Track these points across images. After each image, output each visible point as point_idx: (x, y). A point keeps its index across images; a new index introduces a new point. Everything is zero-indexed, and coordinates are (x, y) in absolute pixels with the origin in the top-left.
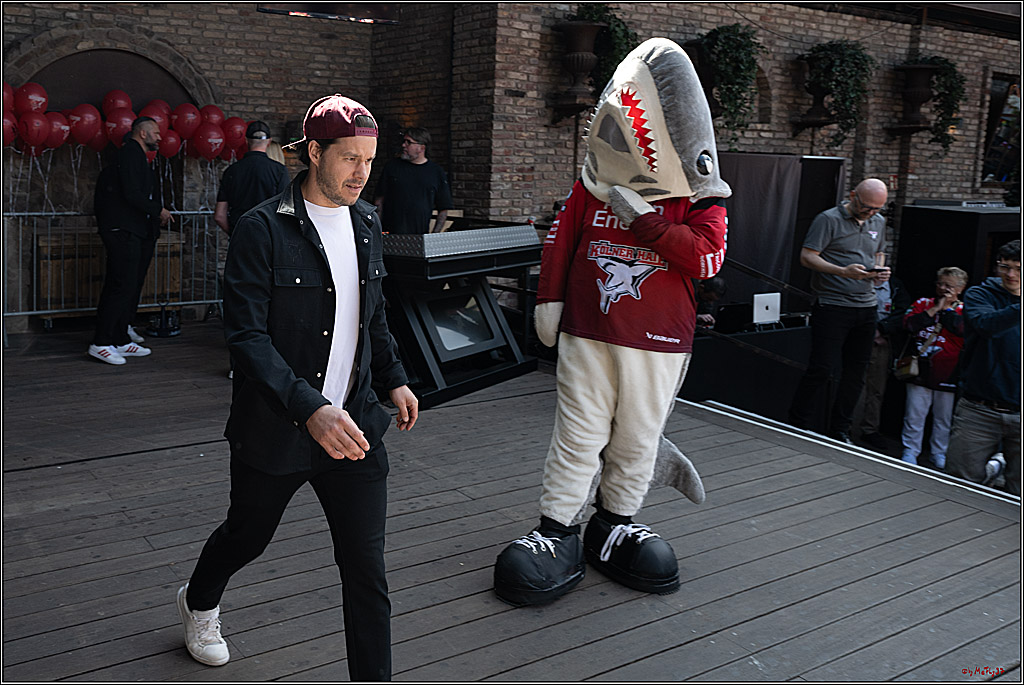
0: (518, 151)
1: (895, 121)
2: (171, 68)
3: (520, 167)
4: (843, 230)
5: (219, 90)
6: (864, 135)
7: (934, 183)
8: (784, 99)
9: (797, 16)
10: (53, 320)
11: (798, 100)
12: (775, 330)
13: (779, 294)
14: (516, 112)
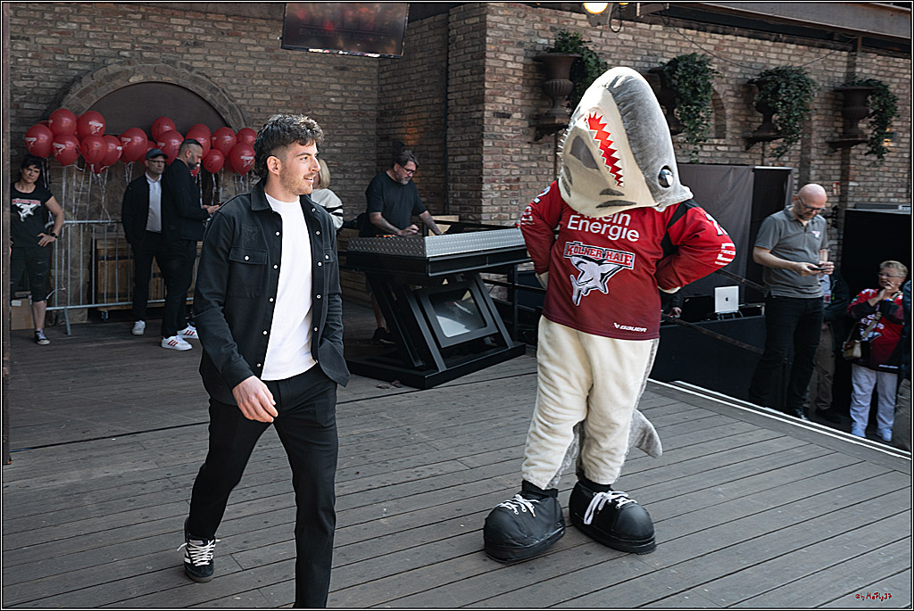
0: (506, 164)
1: (836, 135)
2: (208, 96)
3: (507, 178)
4: (790, 230)
5: (249, 115)
6: (809, 148)
7: (873, 189)
8: (737, 117)
9: (747, 46)
10: (109, 312)
11: (749, 119)
12: (734, 319)
13: (737, 287)
14: (503, 131)
